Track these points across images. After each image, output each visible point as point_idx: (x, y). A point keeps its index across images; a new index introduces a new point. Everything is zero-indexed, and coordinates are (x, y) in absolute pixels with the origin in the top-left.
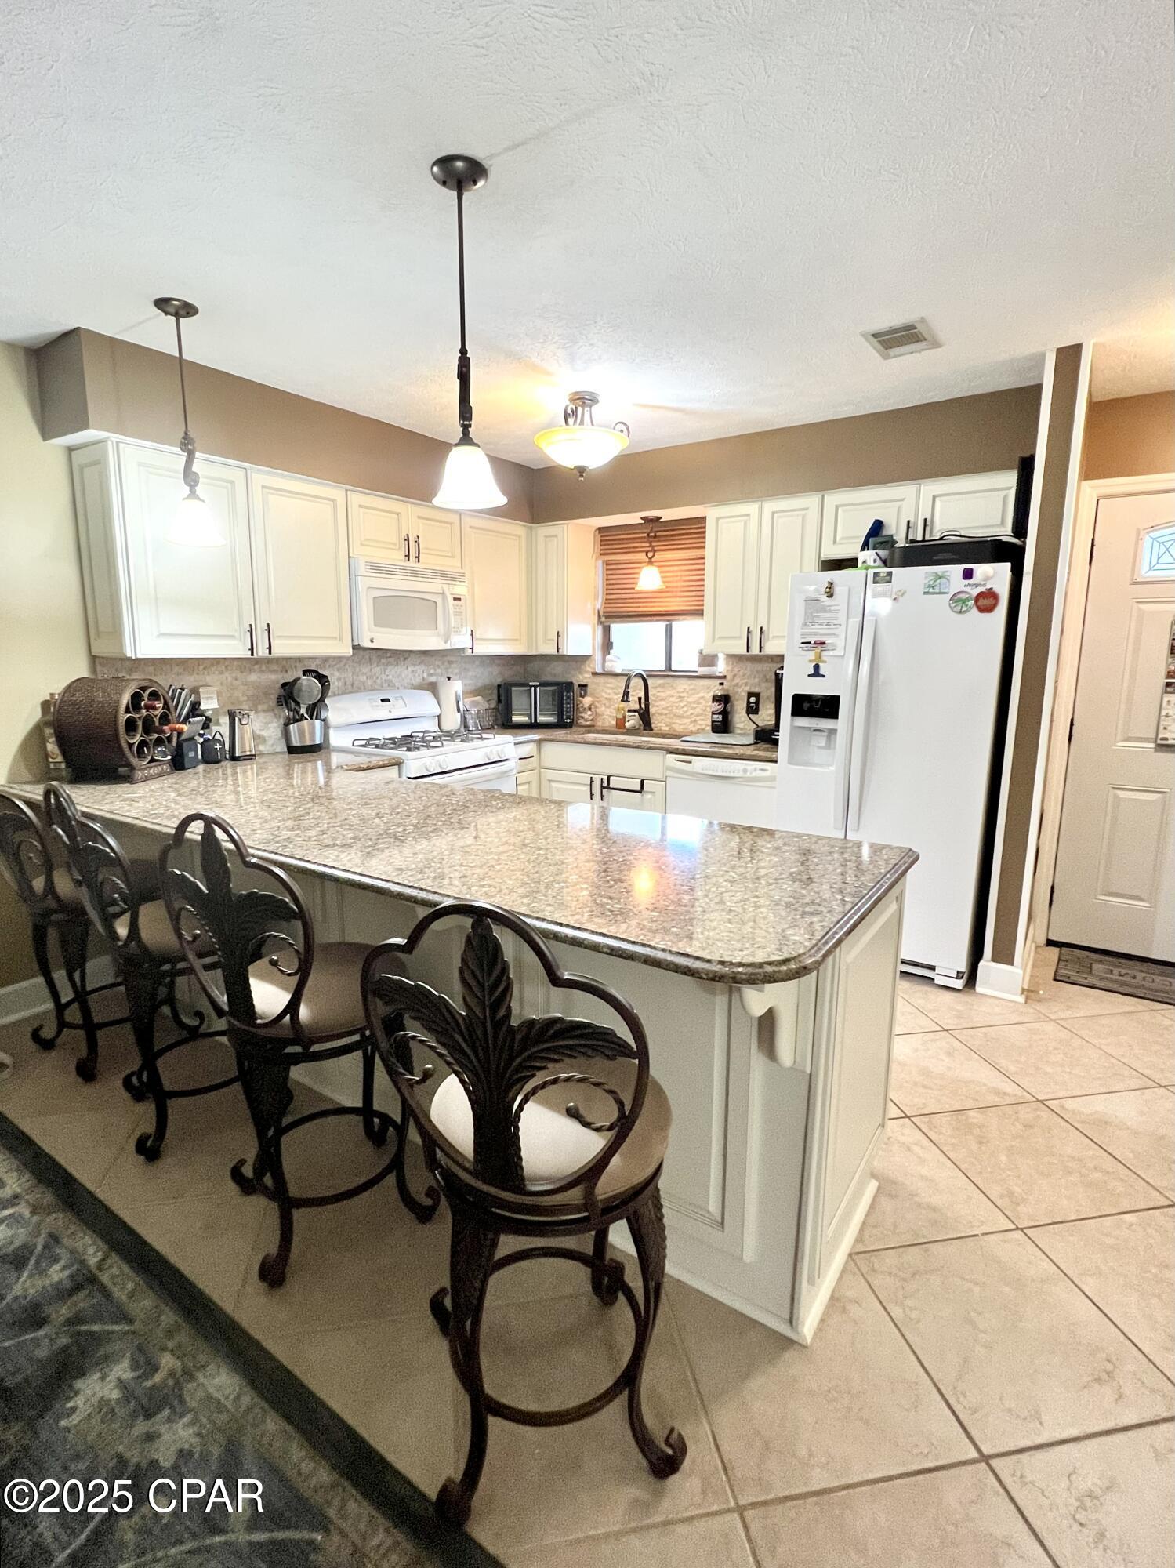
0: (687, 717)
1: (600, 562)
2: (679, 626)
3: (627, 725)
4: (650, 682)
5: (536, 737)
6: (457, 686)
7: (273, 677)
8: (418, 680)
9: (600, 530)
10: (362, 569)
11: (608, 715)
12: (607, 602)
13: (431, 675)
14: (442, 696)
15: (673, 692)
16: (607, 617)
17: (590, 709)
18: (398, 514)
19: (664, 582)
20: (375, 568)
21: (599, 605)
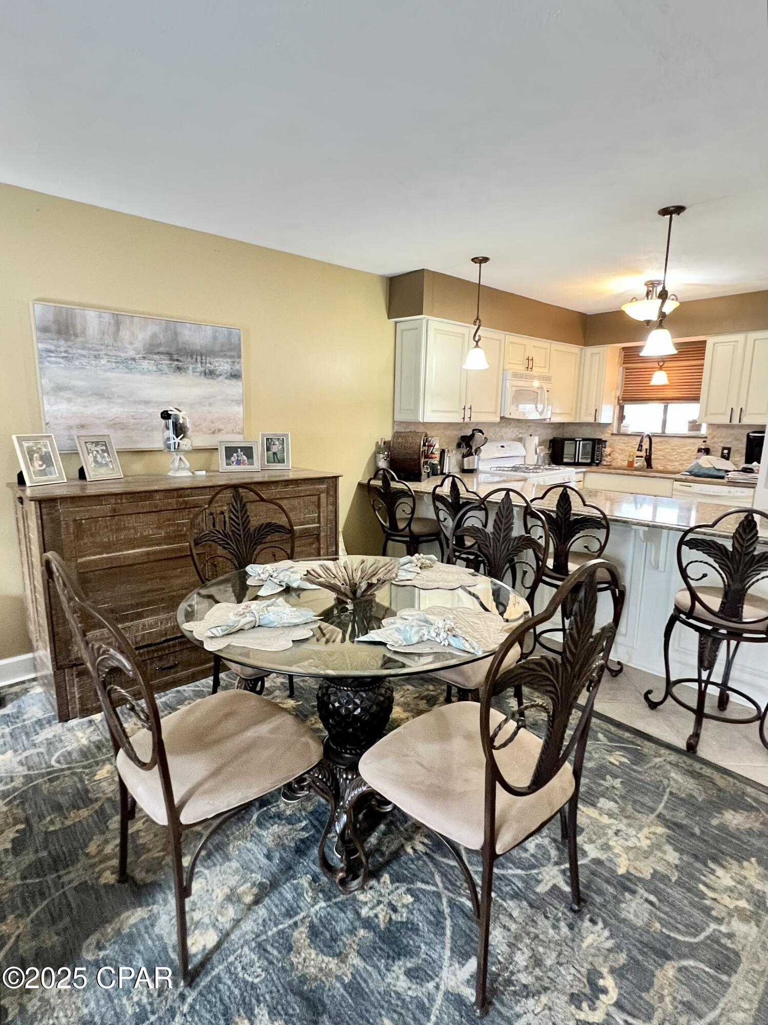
0: (677, 461)
1: (621, 368)
2: (672, 407)
3: (636, 465)
4: (653, 439)
5: (584, 470)
6: (536, 440)
7: (456, 433)
8: (514, 436)
9: (624, 348)
10: (509, 376)
11: (620, 460)
12: (625, 391)
13: (520, 433)
14: (527, 445)
15: (667, 446)
16: (623, 400)
17: (610, 455)
18: (524, 345)
19: (669, 380)
20: (515, 375)
21: (619, 393)
